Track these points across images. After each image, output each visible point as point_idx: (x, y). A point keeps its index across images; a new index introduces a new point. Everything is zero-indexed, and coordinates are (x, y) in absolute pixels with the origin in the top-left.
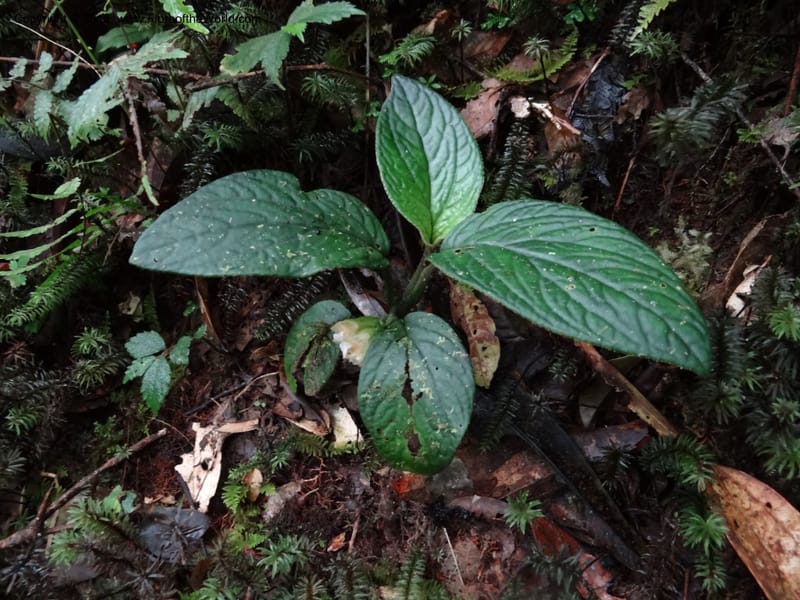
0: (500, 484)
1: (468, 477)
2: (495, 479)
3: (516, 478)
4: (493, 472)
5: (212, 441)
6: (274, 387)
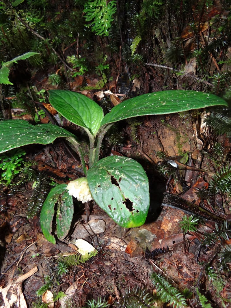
0: (166, 231)
1: (153, 234)
2: (163, 229)
3: (170, 225)
4: (160, 227)
5: (14, 291)
6: (35, 251)
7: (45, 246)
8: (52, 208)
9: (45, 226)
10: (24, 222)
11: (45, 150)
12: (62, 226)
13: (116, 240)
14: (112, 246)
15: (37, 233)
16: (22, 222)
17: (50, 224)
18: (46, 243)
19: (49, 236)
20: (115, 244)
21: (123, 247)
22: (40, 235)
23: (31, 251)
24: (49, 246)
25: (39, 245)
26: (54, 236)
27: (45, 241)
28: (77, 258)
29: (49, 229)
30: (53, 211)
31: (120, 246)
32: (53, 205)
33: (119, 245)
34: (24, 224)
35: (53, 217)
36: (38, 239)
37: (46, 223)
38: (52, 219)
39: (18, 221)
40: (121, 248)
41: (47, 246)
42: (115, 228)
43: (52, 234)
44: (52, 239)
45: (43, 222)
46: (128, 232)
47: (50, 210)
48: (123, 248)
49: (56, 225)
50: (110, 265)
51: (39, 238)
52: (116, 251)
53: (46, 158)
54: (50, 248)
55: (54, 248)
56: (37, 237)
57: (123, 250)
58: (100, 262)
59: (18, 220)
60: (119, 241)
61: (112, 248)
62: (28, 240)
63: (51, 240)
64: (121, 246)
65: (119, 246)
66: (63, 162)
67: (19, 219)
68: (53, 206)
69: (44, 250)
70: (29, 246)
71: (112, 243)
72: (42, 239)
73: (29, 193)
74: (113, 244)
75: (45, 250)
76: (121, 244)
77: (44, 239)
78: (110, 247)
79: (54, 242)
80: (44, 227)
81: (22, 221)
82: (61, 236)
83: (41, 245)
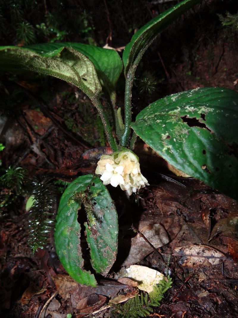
6: (59, 309)
7: (75, 295)
8: (74, 221)
9: (69, 258)
10: (26, 266)
11: (33, 148)
12: (101, 248)
13: (195, 250)
14: (192, 261)
15: (54, 277)
16: (23, 266)
17: (76, 252)
18: (75, 290)
19: (80, 274)
20: (195, 256)
21: (213, 257)
22: (60, 278)
23: (51, 313)
24: (83, 295)
25: (63, 296)
26: (90, 272)
27: (72, 286)
28: (144, 301)
29: (79, 261)
30: (77, 225)
31: (205, 257)
32: (73, 215)
33: (203, 257)
34: (27, 268)
35: (79, 236)
36: (59, 286)
37: (69, 251)
38: (79, 240)
39: (16, 267)
40: (210, 261)
41: (79, 294)
42: (181, 233)
43: (85, 269)
44: (89, 278)
45: (62, 252)
46: (214, 230)
47: (72, 226)
48: (213, 259)
49: (89, 249)
50: (208, 296)
51: (61, 285)
52: (203, 268)
53: (37, 160)
54: (84, 297)
55: (94, 294)
56: (56, 284)
57: (214, 263)
58: (187, 295)
59: (15, 264)
60: (201, 250)
61: (194, 264)
62: (41, 294)
63: (87, 281)
64: (208, 258)
65: (204, 259)
66: (65, 159)
67: (16, 262)
68: (75, 217)
69: (74, 303)
70: (46, 304)
71: (189, 257)
72: (66, 286)
73: (23, 218)
74: (192, 258)
75: (77, 303)
76: (207, 253)
77: (69, 284)
78: (190, 264)
79: (94, 283)
80: (67, 260)
81: (21, 264)
82: (103, 267)
83: (68, 296)
